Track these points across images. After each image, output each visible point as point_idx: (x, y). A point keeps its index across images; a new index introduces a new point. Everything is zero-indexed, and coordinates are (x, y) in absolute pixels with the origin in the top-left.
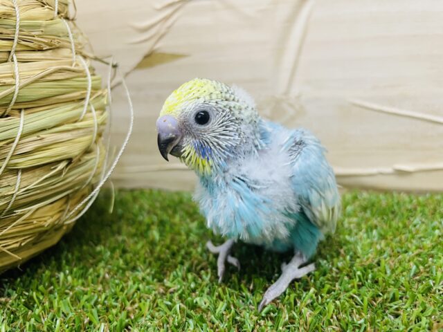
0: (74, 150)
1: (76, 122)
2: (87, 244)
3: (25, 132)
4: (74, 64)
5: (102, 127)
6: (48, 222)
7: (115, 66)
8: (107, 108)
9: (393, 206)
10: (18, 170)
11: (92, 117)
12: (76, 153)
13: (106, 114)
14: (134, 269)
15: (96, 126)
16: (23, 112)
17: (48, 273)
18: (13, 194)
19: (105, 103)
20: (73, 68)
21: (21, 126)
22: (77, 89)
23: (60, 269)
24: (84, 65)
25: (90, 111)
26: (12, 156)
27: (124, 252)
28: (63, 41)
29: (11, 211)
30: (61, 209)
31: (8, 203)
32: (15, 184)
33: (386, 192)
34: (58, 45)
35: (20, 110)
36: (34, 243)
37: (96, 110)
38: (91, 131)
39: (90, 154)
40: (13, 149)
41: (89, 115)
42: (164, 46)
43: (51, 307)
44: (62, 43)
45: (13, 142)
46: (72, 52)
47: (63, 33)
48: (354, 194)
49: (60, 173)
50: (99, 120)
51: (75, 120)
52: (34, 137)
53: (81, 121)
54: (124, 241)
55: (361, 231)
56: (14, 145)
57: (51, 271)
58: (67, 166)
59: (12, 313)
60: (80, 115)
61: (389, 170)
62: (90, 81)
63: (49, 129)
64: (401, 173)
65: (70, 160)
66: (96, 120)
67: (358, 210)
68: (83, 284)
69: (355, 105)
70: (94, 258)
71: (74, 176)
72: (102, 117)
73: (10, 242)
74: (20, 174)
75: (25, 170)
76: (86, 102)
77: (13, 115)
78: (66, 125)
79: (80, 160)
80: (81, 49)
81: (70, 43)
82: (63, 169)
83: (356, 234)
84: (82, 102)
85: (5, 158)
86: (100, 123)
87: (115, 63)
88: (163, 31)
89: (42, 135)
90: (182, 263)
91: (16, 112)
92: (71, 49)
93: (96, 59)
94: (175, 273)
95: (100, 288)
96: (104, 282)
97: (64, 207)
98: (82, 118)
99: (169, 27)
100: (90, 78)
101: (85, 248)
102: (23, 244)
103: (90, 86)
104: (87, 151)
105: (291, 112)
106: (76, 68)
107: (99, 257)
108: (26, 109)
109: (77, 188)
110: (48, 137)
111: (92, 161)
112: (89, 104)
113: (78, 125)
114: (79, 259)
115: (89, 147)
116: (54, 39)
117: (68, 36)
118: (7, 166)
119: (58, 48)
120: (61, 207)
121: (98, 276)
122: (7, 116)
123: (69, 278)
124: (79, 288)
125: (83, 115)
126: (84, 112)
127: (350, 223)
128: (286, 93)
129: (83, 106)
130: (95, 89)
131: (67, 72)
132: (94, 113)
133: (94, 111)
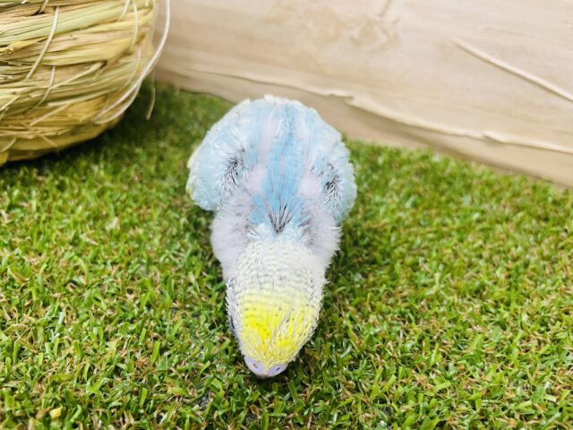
0: (109, 52)
1: (115, 21)
2: (129, 144)
3: (58, 31)
5: (144, 30)
6: (83, 117)
10: (52, 66)
11: (133, 18)
12: (112, 56)
13: (151, 15)
14: (163, 178)
15: (137, 29)
16: (57, 9)
17: (84, 163)
18: (46, 89)
21: (55, 25)
23: (97, 162)
25: (132, 11)
26: (46, 53)
27: (161, 159)
29: (45, 103)
30: (98, 107)
31: (43, 96)
32: (49, 79)
35: (55, 8)
36: (72, 133)
37: (138, 9)
38: (131, 34)
39: (128, 57)
40: (46, 46)
41: (130, 14)
43: (79, 194)
45: (46, 39)
49: (93, 74)
50: (141, 21)
51: (114, 19)
52: (67, 37)
53: (121, 21)
54: (165, 149)
56: (48, 42)
57: (89, 162)
58: (102, 67)
59: (46, 191)
60: (120, 14)
63: (84, 29)
65: (105, 63)
66: (137, 21)
68: (112, 182)
69: (460, 47)
70: (131, 158)
71: (111, 77)
72: (145, 18)
73: (46, 129)
74: (54, 69)
75: (58, 67)
76: (127, 1)
77: (48, 13)
78: (103, 26)
79: (117, 62)
82: (96, 70)
85: (38, 55)
86: (141, 25)
89: (75, 35)
91: (51, 10)
95: (126, 188)
96: (131, 184)
98: (121, 18)
101: (125, 146)
102: (60, 133)
104: (127, 53)
105: (383, 39)
107: (135, 159)
108: (61, 7)
109: (114, 89)
110: (82, 37)
111: (131, 64)
113: (114, 26)
114: (117, 157)
115: (128, 49)
118: (41, 61)
120: (98, 104)
121: (128, 177)
122: (43, 13)
123: (102, 172)
124: (107, 184)
125: (122, 15)
126: (125, 11)
128: (382, 15)
129: (124, 4)
132: (136, 13)
133: (136, 10)
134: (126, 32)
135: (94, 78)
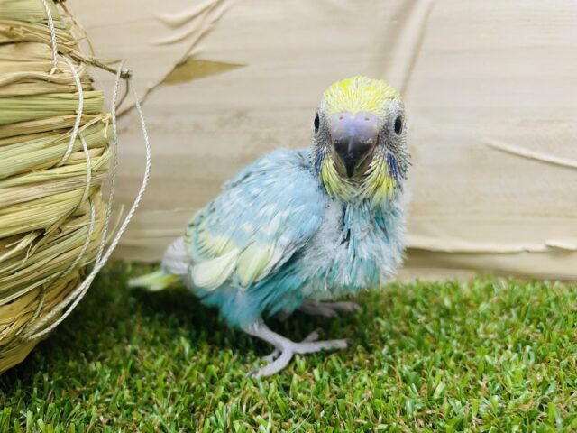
0: (48, 214)
1: (54, 167)
4: (53, 71)
5: (99, 176)
6: (3, 333)
7: (126, 76)
8: (111, 143)
9: (549, 306)
11: (83, 159)
12: (52, 220)
13: (108, 154)
15: (89, 173)
19: (105, 136)
20: (51, 76)
22: (57, 112)
24: (73, 72)
25: (81, 150)
28: (35, 30)
30: (28, 310)
33: (534, 279)
34: (24, 37)
37: (89, 148)
38: (82, 182)
41: (78, 155)
42: (206, 50)
44: (32, 34)
46: (51, 51)
47: (36, 17)
48: (487, 282)
49: (21, 255)
50: (95, 164)
51: (51, 164)
53: (64, 165)
55: (506, 348)
58: (35, 242)
60: (62, 155)
61: (541, 247)
62: (81, 99)
64: (556, 252)
65: (41, 233)
66: (89, 163)
67: (497, 309)
70: (84, 384)
71: (50, 257)
72: (100, 159)
76: (73, 135)
78: (35, 173)
80: (71, 46)
81: (50, 34)
82: (28, 246)
83: (501, 353)
84: (67, 134)
86: (96, 168)
87: (125, 72)
88: (206, 27)
90: (225, 399)
92: (51, 46)
93: (95, 64)
94: (213, 418)
97: (33, 306)
98: (64, 160)
99: (215, 22)
100: (81, 94)
101: (71, 363)
103: (81, 107)
104: (74, 215)
106: (57, 77)
109: (55, 275)
111: (82, 231)
112: (78, 137)
113: (57, 172)
115: (76, 208)
116: (18, 26)
117: (47, 24)
119: (26, 42)
120: (27, 306)
121: (88, 420)
123: (40, 422)
125: (66, 157)
126: (69, 150)
127: (486, 332)
129: (68, 140)
130: (90, 112)
131: (40, 82)
132: (87, 153)
133: (86, 149)
134: (73, 181)
135: (23, 262)
